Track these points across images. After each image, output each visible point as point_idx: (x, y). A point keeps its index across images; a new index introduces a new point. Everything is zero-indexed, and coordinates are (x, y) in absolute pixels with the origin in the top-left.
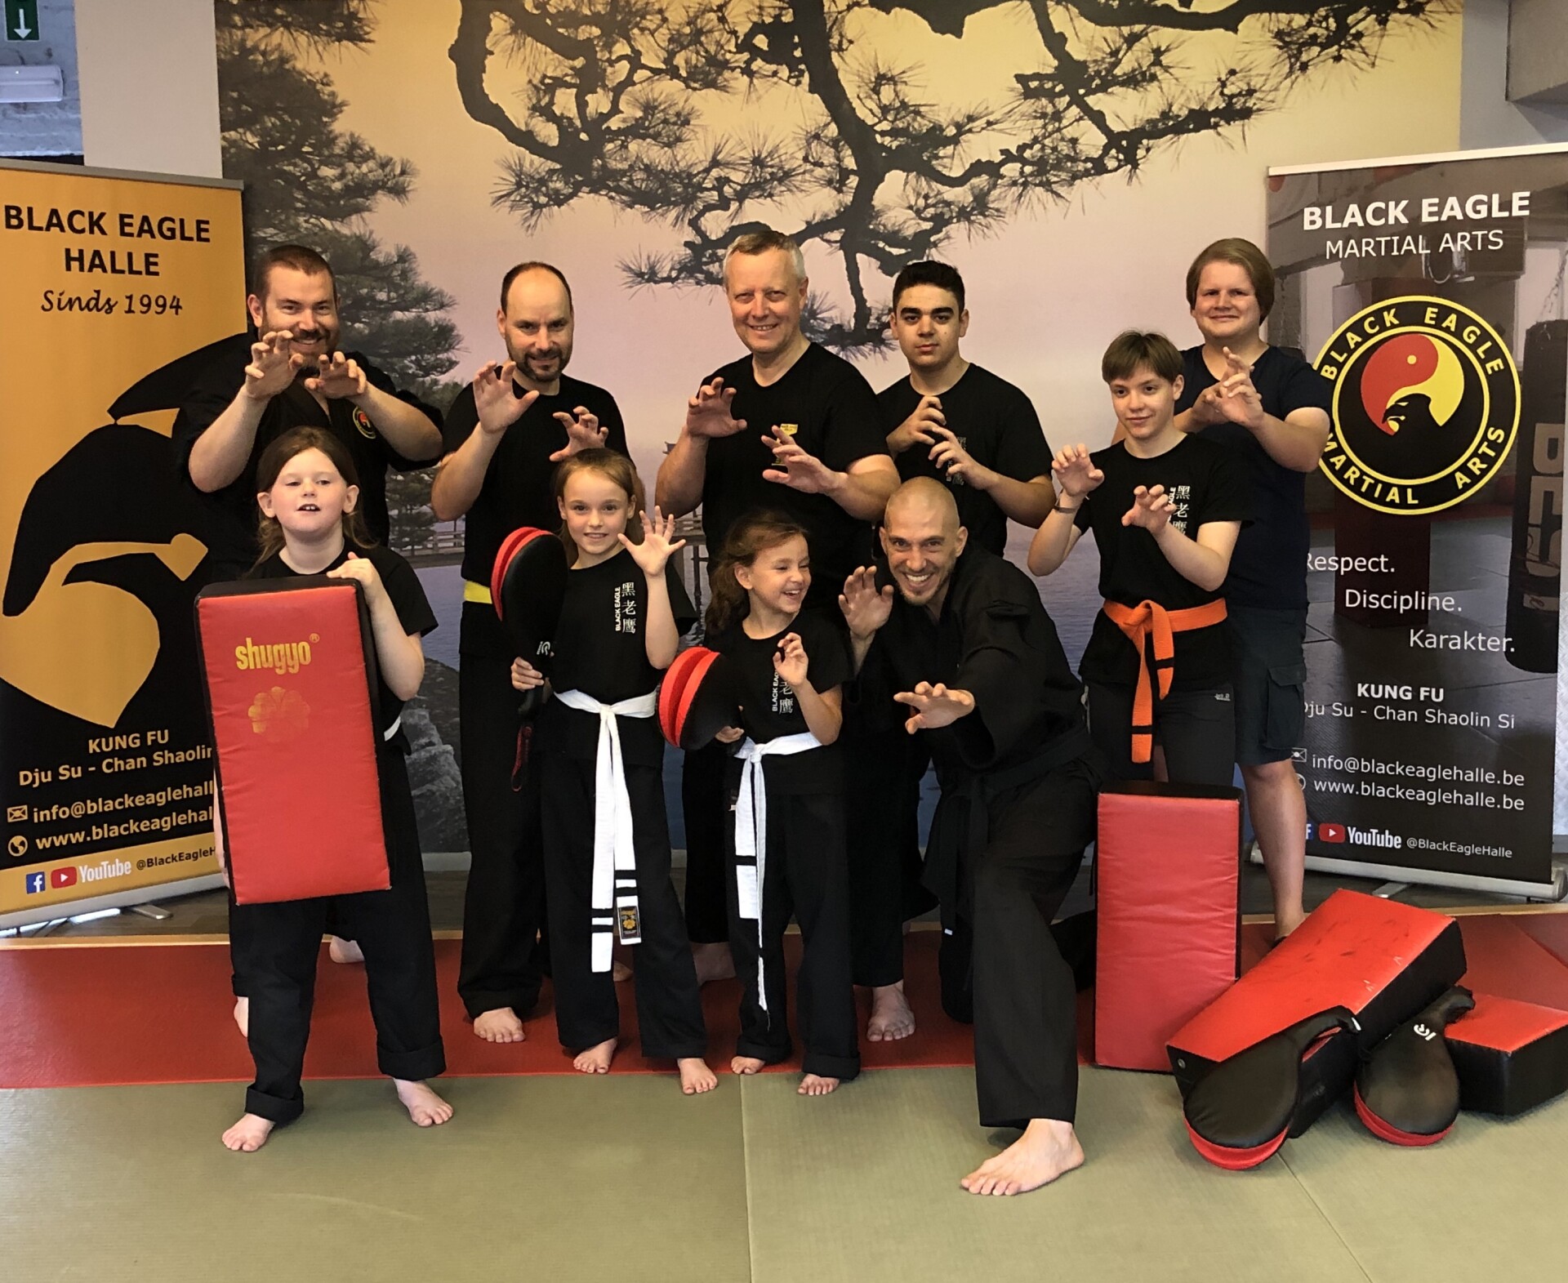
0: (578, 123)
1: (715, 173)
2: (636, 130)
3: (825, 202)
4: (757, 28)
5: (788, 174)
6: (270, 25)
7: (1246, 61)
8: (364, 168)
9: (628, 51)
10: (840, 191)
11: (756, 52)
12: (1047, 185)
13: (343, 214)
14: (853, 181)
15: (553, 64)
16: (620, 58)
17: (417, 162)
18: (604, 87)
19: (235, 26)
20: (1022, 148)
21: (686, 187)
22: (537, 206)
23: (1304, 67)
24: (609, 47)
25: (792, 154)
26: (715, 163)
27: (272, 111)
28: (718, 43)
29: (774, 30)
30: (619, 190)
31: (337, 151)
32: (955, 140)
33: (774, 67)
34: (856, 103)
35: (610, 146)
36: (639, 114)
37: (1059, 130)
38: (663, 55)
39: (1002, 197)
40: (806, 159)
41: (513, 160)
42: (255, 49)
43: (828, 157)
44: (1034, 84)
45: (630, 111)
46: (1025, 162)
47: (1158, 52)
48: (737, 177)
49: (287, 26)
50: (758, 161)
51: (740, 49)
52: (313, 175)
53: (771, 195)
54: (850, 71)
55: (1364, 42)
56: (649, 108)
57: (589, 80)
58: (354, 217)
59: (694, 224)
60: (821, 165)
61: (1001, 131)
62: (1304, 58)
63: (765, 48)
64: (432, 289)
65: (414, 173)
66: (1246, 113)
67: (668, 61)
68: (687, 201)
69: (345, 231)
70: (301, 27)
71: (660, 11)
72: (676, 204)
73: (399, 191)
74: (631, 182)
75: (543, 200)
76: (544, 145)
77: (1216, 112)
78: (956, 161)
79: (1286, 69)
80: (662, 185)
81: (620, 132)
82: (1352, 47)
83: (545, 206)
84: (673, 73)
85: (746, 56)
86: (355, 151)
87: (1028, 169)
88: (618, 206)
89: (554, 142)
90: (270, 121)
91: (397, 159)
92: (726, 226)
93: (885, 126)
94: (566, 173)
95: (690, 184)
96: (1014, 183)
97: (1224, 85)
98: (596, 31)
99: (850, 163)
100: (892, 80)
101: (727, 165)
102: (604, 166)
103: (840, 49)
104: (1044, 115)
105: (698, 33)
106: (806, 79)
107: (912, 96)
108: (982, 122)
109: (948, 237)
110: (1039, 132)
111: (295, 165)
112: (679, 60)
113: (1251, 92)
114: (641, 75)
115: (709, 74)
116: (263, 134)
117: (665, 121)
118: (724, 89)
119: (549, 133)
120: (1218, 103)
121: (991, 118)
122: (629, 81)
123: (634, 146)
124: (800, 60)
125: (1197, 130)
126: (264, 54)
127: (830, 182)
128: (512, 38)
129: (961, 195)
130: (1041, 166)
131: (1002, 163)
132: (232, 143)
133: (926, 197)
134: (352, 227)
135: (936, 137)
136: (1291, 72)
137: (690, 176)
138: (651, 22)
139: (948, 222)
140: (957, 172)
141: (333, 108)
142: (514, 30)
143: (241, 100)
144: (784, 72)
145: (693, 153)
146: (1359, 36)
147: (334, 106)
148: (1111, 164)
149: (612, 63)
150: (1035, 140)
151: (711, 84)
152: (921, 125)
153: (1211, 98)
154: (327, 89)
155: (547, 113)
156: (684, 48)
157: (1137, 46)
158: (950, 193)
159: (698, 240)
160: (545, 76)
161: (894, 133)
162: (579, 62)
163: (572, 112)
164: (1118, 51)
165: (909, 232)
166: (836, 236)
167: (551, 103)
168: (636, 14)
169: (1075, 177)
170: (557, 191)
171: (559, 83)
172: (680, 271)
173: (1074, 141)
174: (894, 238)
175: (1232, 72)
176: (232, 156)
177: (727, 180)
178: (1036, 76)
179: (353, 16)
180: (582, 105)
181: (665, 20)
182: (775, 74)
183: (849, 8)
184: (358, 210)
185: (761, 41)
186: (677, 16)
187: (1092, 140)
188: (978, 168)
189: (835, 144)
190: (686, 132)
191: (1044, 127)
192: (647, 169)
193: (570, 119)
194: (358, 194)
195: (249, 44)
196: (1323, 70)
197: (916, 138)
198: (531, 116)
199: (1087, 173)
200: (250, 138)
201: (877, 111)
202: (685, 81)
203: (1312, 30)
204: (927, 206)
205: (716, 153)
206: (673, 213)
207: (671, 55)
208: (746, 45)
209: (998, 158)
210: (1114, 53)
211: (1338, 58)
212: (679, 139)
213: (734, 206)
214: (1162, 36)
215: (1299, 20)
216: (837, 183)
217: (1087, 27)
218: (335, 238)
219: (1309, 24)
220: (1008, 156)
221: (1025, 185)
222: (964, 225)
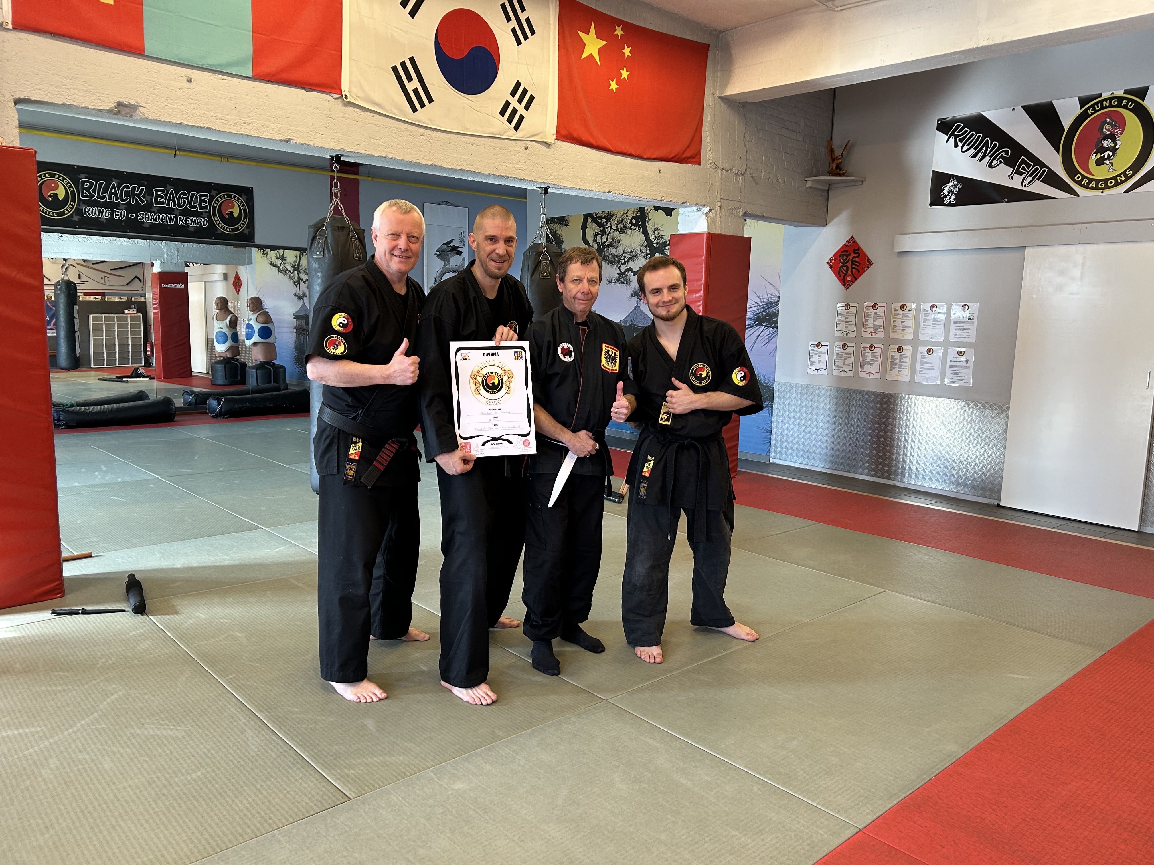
0: (601, 243)
1: (623, 255)
2: (610, 245)
4: (633, 218)
5: (637, 255)
11: (632, 224)
15: (598, 229)
18: (605, 234)
24: (607, 224)
25: (638, 250)
28: (626, 222)
29: (636, 218)
34: (650, 236)
35: (606, 249)
36: (611, 241)
43: (645, 251)
50: (631, 252)
51: (630, 223)
53: (633, 261)
59: (619, 268)
60: (643, 253)
67: (617, 227)
68: (619, 262)
72: (616, 263)
74: (609, 258)
80: (614, 258)
81: (608, 245)
84: (617, 230)
92: (625, 269)
93: (655, 242)
95: (619, 258)
98: (605, 220)
99: (648, 252)
100: (657, 229)
101: (626, 253)
103: (648, 222)
105: (622, 220)
106: (641, 230)
107: (661, 233)
114: (612, 230)
117: (616, 242)
122: (610, 233)
123: (610, 249)
124: (640, 225)
126: (553, 230)
128: (591, 224)
142: (591, 221)
145: (620, 250)
147: (563, 241)
149: (607, 228)
151: (624, 232)
152: (663, 241)
154: (562, 238)
156: (620, 223)
159: (620, 273)
160: (596, 232)
162: (602, 228)
167: (597, 239)
171: (598, 234)
172: (617, 281)
177: (626, 257)
179: (567, 220)
180: (602, 239)
181: (616, 217)
182: (635, 229)
183: (650, 211)
185: (633, 221)
186: (619, 216)
189: (646, 247)
190: (619, 245)
192: (612, 254)
197: (661, 244)
198: (593, 242)
201: (654, 238)
202: (619, 232)
205: (624, 250)
206: (616, 266)
213: (627, 263)
216: (645, 257)
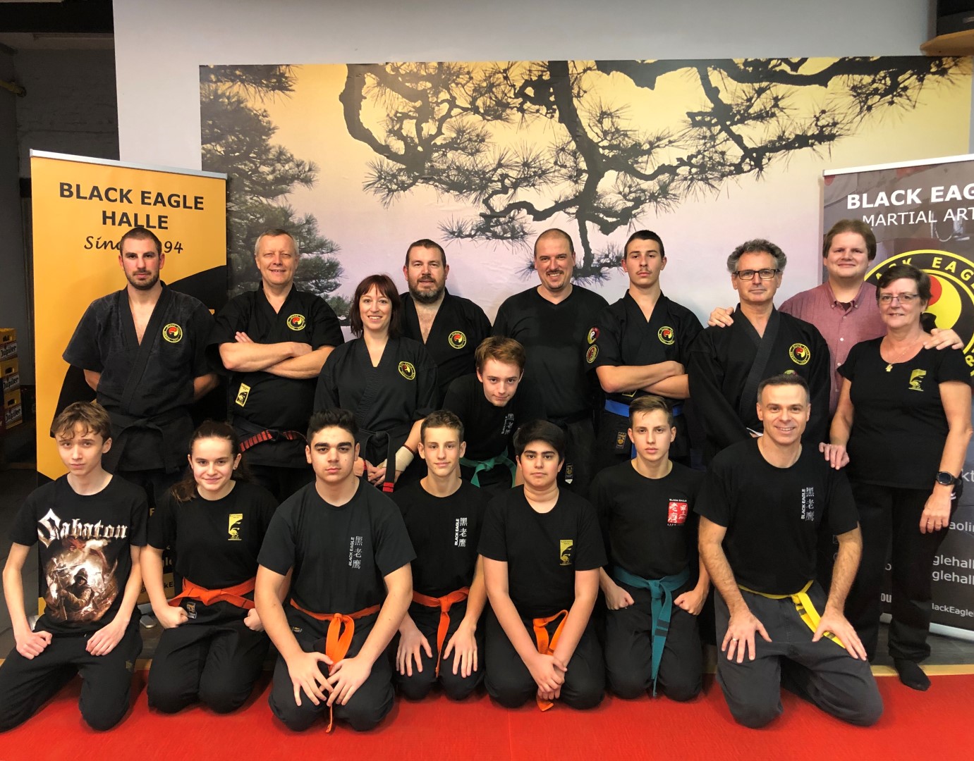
0: (417, 141)
1: (500, 171)
2: (452, 145)
3: (567, 189)
4: (528, 83)
6: (232, 81)
7: (832, 105)
8: (287, 167)
9: (448, 97)
10: (576, 182)
11: (526, 98)
12: (706, 180)
13: (272, 194)
14: (585, 177)
15: (402, 104)
16: (443, 101)
17: (319, 164)
18: (433, 118)
19: (212, 81)
20: (690, 157)
21: (481, 180)
22: (391, 191)
23: (869, 108)
24: (436, 94)
26: (500, 165)
27: (232, 132)
28: (503, 92)
30: (440, 181)
31: (271, 156)
32: (648, 152)
33: (537, 107)
34: (587, 129)
35: (436, 155)
36: (454, 135)
37: (714, 146)
38: (470, 99)
39: (677, 187)
40: (556, 163)
41: (377, 162)
42: (223, 95)
43: (570, 162)
44: (698, 118)
45: (448, 134)
46: (692, 166)
47: (776, 99)
48: (513, 174)
49: (243, 81)
50: (526, 164)
51: (516, 96)
52: (256, 171)
53: (534, 185)
54: (584, 110)
55: (909, 92)
56: (460, 132)
57: (424, 114)
58: (280, 197)
59: (486, 202)
60: (565, 167)
61: (678, 147)
62: (870, 103)
63: (532, 95)
64: (326, 240)
65: (316, 171)
66: (831, 137)
67: (473, 102)
68: (482, 188)
69: (275, 205)
70: (250, 82)
71: (468, 73)
72: (475, 190)
73: (307, 181)
74: (448, 176)
75: (394, 187)
76: (396, 154)
77: (813, 136)
78: (649, 165)
79: (858, 109)
80: (467, 178)
81: (442, 146)
82: (900, 96)
83: (396, 191)
84: (475, 110)
85: (520, 100)
86: (281, 157)
87: (694, 170)
88: (440, 191)
89: (402, 152)
90: (231, 138)
91: (306, 161)
92: (505, 204)
93: (605, 143)
94: (408, 171)
95: (484, 178)
96: (685, 179)
97: (818, 119)
98: (429, 85)
99: (583, 165)
100: (610, 115)
101: (507, 166)
102: (432, 166)
103: (578, 96)
104: (705, 137)
106: (557, 114)
107: (623, 125)
108: (666, 141)
109: (643, 211)
110: (701, 148)
111: (245, 165)
112: (479, 103)
113: (835, 124)
114: (455, 111)
115: (497, 111)
116: (227, 146)
117: (470, 140)
118: (506, 120)
119: (398, 147)
120: (814, 131)
121: (672, 139)
122: (448, 115)
123: (450, 155)
124: (554, 103)
125: (800, 147)
126: (228, 98)
127: (570, 177)
128: (377, 89)
129: (651, 186)
130: (702, 168)
131: (678, 167)
132: (209, 151)
133: (630, 187)
134: (278, 202)
135: (637, 150)
136: (861, 111)
137: (484, 173)
138: (463, 79)
139: (643, 202)
140: (649, 171)
141: (268, 131)
142: (379, 84)
143: (214, 126)
144: (544, 110)
145: (487, 159)
146: (905, 89)
147: (270, 129)
148: (746, 168)
150: (699, 152)
151: (499, 117)
152: (628, 143)
153: (809, 128)
154: (266, 119)
155: (398, 134)
156: (482, 95)
157: (763, 96)
158: (645, 185)
159: (488, 212)
160: (397, 112)
161: (611, 147)
162: (418, 104)
163: (414, 134)
164: (751, 98)
165: (619, 208)
166: (573, 210)
167: (401, 128)
168: (453, 75)
169: (723, 175)
170: (403, 182)
171: (406, 116)
172: (477, 231)
173: (723, 153)
174: (609, 211)
175: (823, 112)
176: (209, 159)
177: (507, 176)
178: (700, 113)
179: (282, 75)
180: (419, 130)
182: (538, 111)
183: (585, 71)
184: (283, 192)
187: (734, 153)
188: (662, 169)
189: (574, 154)
190: (482, 146)
191: (705, 144)
192: (458, 168)
193: (412, 138)
194: (284, 181)
195: (220, 92)
196: (882, 110)
197: (625, 150)
198: (388, 136)
199: (731, 173)
200: (219, 148)
201: (600, 134)
202: (482, 115)
203: (875, 86)
204: (630, 192)
205: (500, 160)
206: (473, 196)
207: (474, 99)
208: (521, 94)
209: (675, 163)
210: (749, 100)
211: (891, 103)
212: (478, 151)
213: (511, 191)
214: (780, 89)
215: (867, 79)
216: (575, 178)
217: (732, 84)
218: (268, 209)
219: (874, 82)
220: (682, 162)
221: (692, 180)
222: (653, 204)
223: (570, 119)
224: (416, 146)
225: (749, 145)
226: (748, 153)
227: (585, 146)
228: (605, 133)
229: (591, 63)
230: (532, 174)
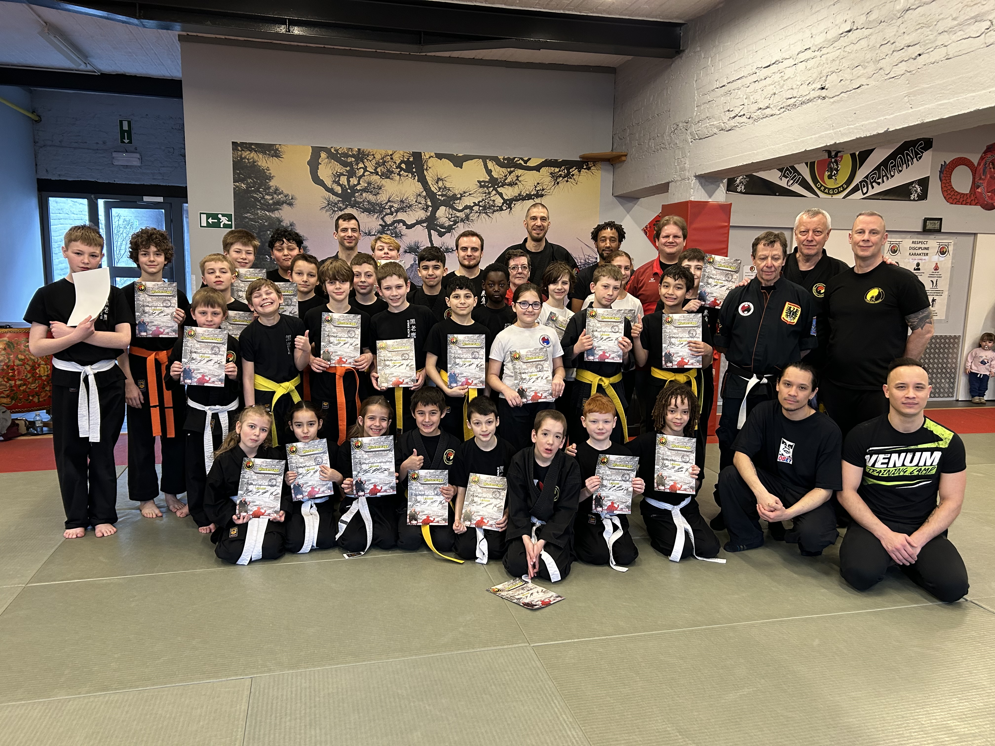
0: (347, 187)
1: (389, 204)
2: (365, 190)
3: (422, 215)
4: (402, 162)
5: (411, 206)
6: (250, 151)
7: (542, 181)
8: (280, 197)
9: (363, 166)
10: (426, 211)
12: (486, 213)
13: (272, 211)
14: (430, 209)
15: (339, 168)
16: (361, 168)
17: (297, 196)
18: (355, 176)
19: (239, 150)
20: (479, 202)
21: (380, 208)
22: (334, 211)
23: (558, 183)
24: (357, 164)
25: (412, 200)
26: (389, 201)
27: (250, 178)
28: (390, 165)
29: (407, 163)
30: (359, 207)
31: (271, 191)
32: (460, 199)
33: (407, 174)
34: (431, 186)
36: (366, 185)
37: (490, 197)
38: (374, 168)
39: (474, 216)
40: (416, 201)
41: (327, 197)
42: (245, 158)
43: (423, 202)
44: (483, 184)
45: (363, 184)
46: (480, 206)
47: (518, 177)
48: (396, 205)
49: (256, 151)
50: (402, 201)
52: (263, 198)
53: (406, 212)
54: (430, 177)
55: (574, 177)
56: (369, 183)
57: (351, 174)
58: (276, 212)
59: (382, 219)
60: (421, 203)
61: (473, 197)
62: (558, 181)
63: (404, 168)
65: (296, 199)
66: (542, 196)
67: (375, 170)
68: (381, 212)
69: (273, 216)
70: (260, 152)
71: (373, 155)
72: (377, 213)
73: (290, 204)
74: (363, 205)
75: (336, 209)
76: (337, 193)
77: (534, 195)
78: (460, 205)
79: (553, 183)
80: (373, 207)
81: (360, 190)
82: (571, 178)
83: (337, 211)
84: (377, 174)
85: (399, 170)
86: (277, 191)
87: (481, 208)
88: (359, 212)
89: (340, 192)
90: (249, 181)
91: (290, 194)
92: (392, 220)
93: (440, 193)
94: (343, 202)
95: (381, 207)
96: (477, 212)
97: (536, 187)
98: (353, 159)
99: (429, 203)
100: (442, 180)
101: (392, 202)
102: (355, 200)
103: (427, 170)
104: (485, 193)
105: (384, 163)
106: (416, 178)
107: (448, 185)
108: (468, 194)
109: (458, 227)
110: (484, 198)
111: (257, 195)
112: (379, 170)
113: (543, 190)
114: (367, 173)
115: (387, 175)
116: (247, 184)
118: (392, 179)
119: (338, 189)
120: (534, 192)
121: (470, 193)
122: (363, 175)
123: (364, 195)
124: (415, 172)
125: (528, 200)
126: (248, 159)
127: (423, 209)
128: (327, 160)
129: (462, 215)
130: (485, 208)
132: (237, 187)
133: (452, 215)
134: (275, 215)
135: (454, 198)
136: (554, 184)
137: (381, 204)
138: (370, 158)
139: (458, 222)
140: (460, 208)
141: (270, 178)
142: (328, 158)
143: (240, 173)
144: (410, 175)
145: (383, 198)
146: (573, 175)
147: (270, 177)
148: (504, 208)
149: (358, 169)
150: (483, 200)
151: (388, 178)
152: (450, 194)
153: (532, 191)
154: (268, 172)
155: (338, 183)
157: (512, 174)
158: (458, 214)
159: (384, 224)
160: (337, 172)
161: (442, 195)
162: (348, 168)
163: (346, 183)
164: (507, 175)
165: (447, 225)
166: (425, 225)
167: (339, 180)
168: (365, 155)
169: (494, 211)
170: (340, 207)
171: (342, 174)
172: (378, 233)
173: (494, 201)
174: (442, 226)
175: (538, 184)
176: (237, 190)
177: (393, 206)
178: (483, 181)
179: (277, 150)
180: (349, 181)
181: (374, 157)
182: (407, 176)
183: (430, 158)
184: (277, 209)
185: (403, 166)
186: (378, 157)
187: (499, 201)
188: (466, 207)
189: (425, 197)
190: (380, 192)
191: (486, 196)
192: (368, 202)
193: (345, 186)
194: (278, 205)
195: (243, 156)
196: (563, 184)
197: (448, 197)
198: (333, 184)
199: (497, 210)
200: (243, 185)
201: (437, 188)
202: (380, 176)
203: (560, 173)
204: (452, 217)
205: (389, 198)
206: (376, 215)
207: (376, 168)
208: (399, 167)
209: (472, 205)
210: (506, 176)
211: (567, 181)
212: (378, 193)
214: (519, 172)
215: (557, 170)
216: (425, 209)
217: (498, 168)
218: (270, 218)
219: (560, 171)
220: (475, 204)
221: (480, 213)
222: (462, 223)
223: (423, 181)
224: (347, 189)
225: (506, 198)
226: (505, 201)
227: (430, 195)
228: (440, 188)
229: (433, 154)
230: (405, 207)
